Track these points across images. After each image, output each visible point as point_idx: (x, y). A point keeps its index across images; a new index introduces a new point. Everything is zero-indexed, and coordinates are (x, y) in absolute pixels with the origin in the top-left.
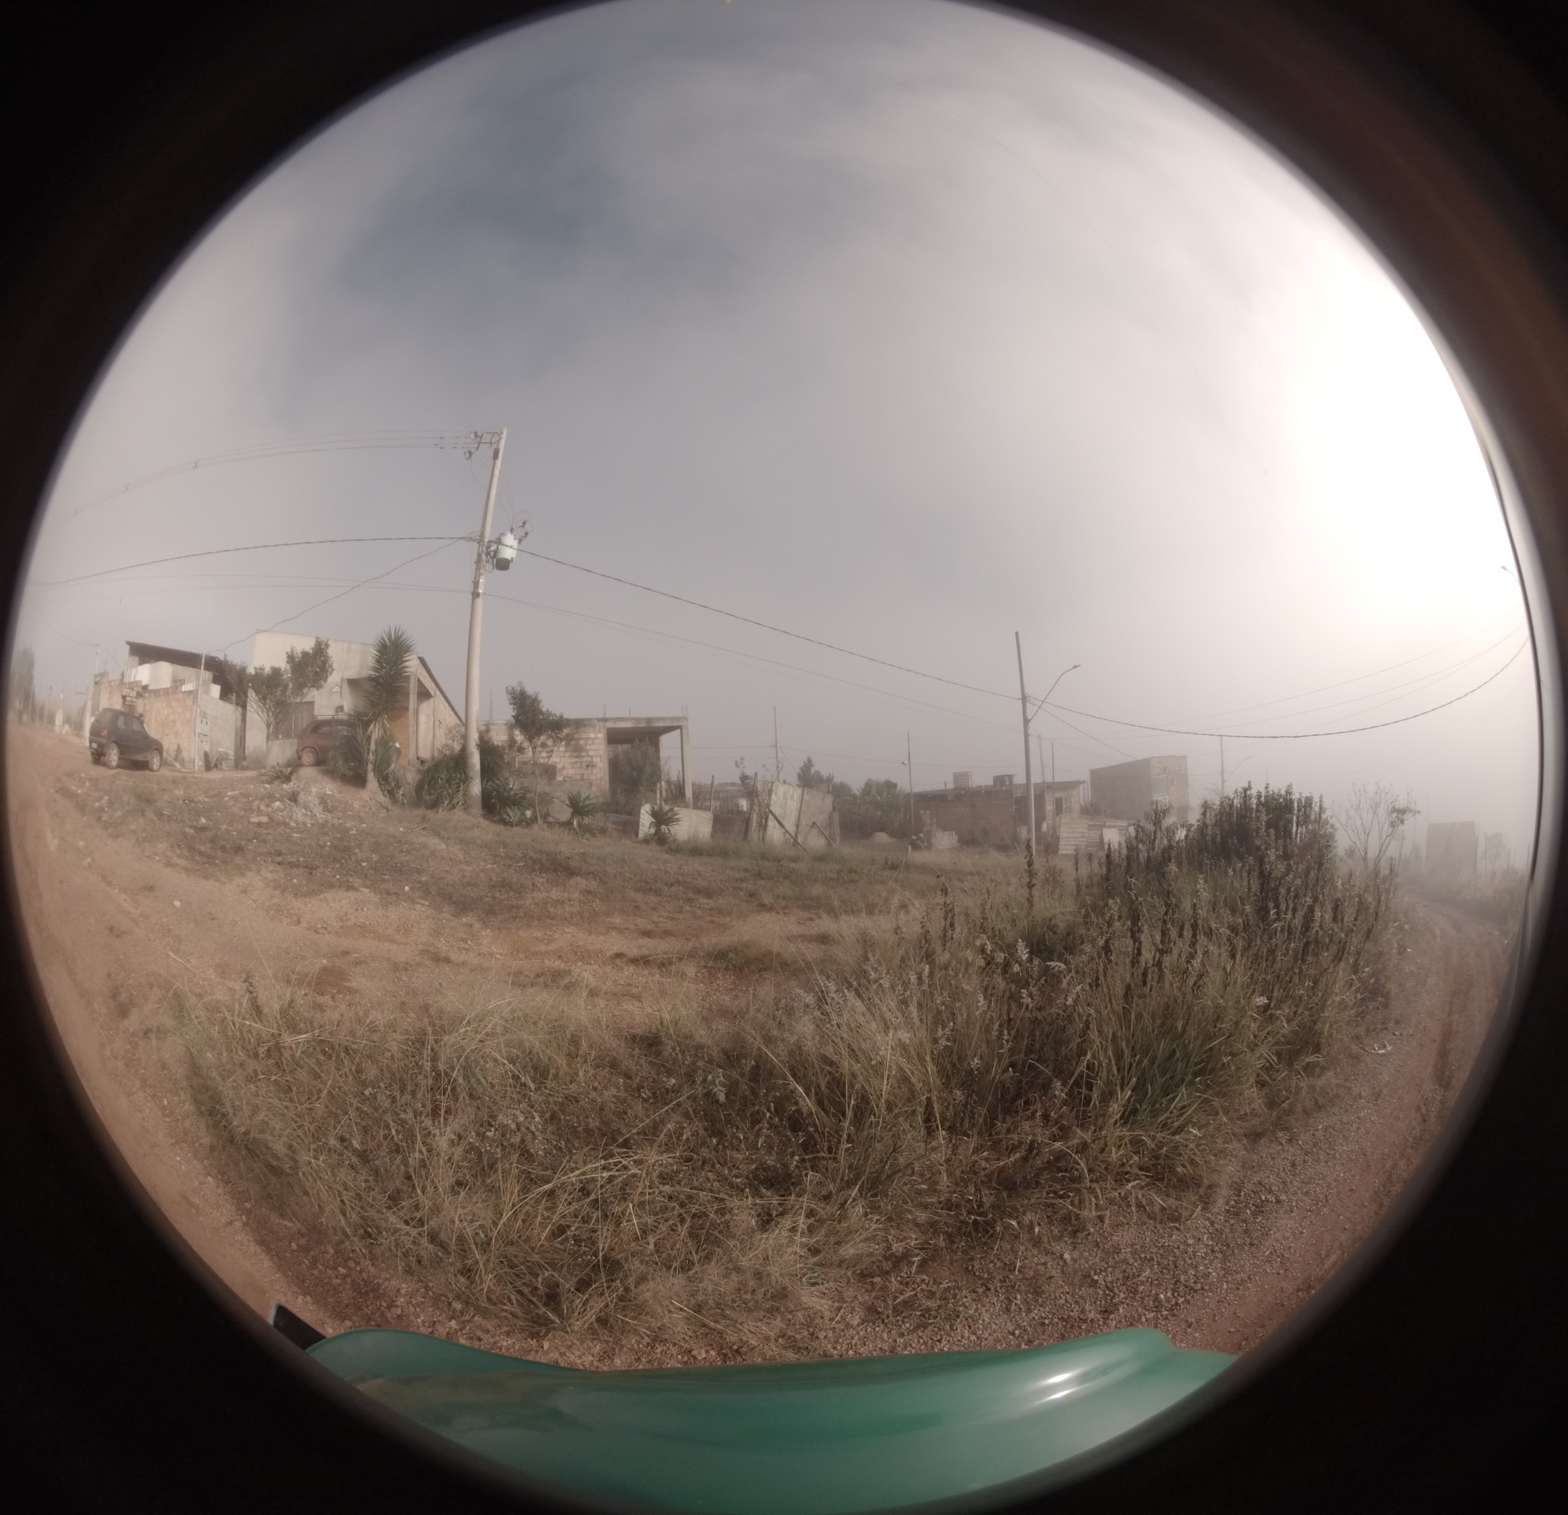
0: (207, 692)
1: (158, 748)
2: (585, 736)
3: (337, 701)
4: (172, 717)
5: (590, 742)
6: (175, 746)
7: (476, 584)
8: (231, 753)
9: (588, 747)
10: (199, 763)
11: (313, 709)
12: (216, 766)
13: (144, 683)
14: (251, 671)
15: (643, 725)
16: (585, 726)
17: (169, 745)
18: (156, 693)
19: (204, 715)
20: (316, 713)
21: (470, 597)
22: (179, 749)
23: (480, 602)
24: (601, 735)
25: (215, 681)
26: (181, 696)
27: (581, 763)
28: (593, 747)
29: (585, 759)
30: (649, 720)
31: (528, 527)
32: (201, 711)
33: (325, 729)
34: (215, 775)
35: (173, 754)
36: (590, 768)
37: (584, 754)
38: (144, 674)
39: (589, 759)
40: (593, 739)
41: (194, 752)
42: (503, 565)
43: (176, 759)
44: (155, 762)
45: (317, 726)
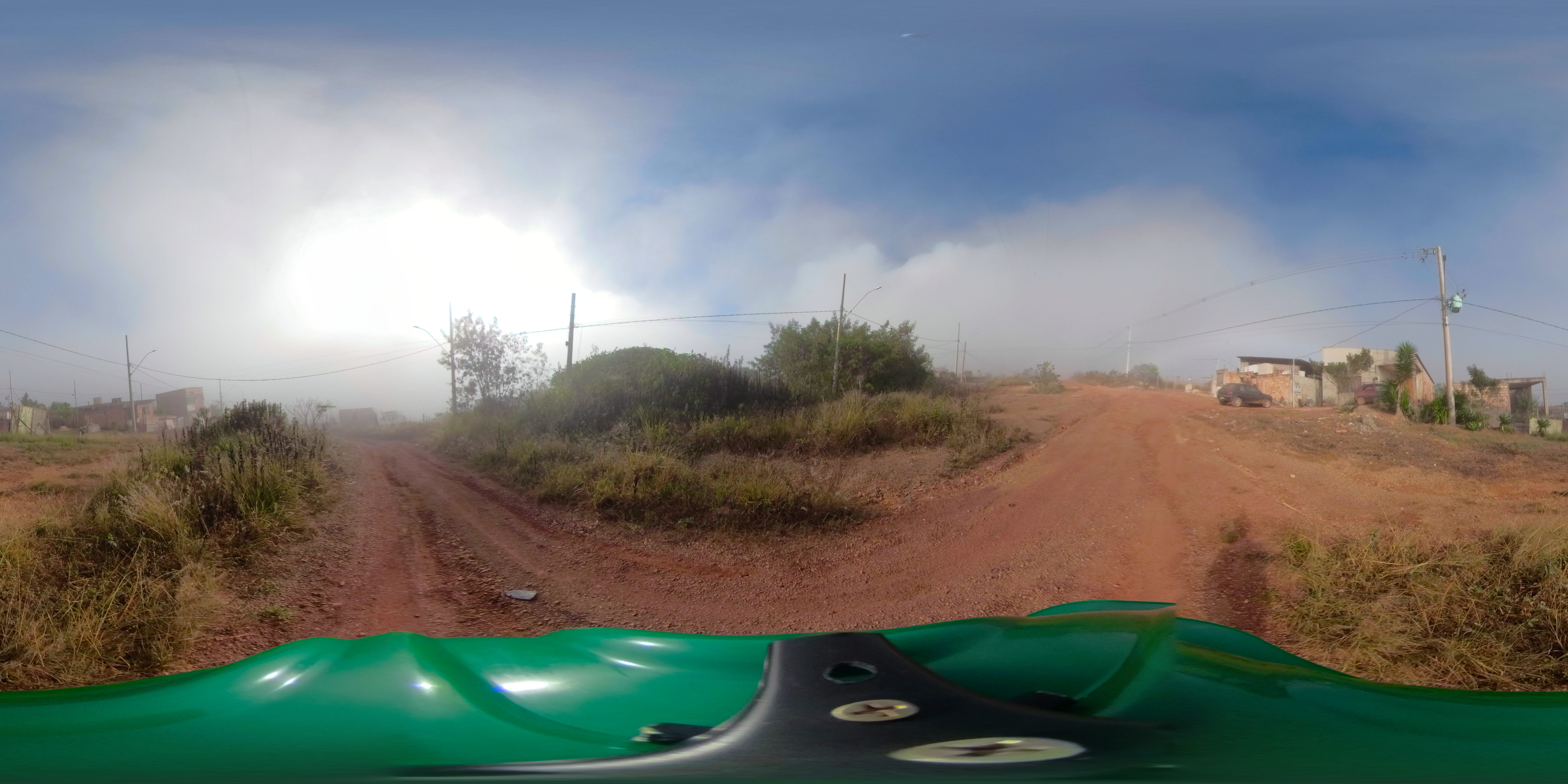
0: (1298, 374)
1: (1269, 398)
2: (1500, 387)
3: (1373, 375)
4: (1277, 385)
6: (1280, 398)
7: (1444, 320)
8: (1314, 399)
9: (1502, 392)
10: (1295, 404)
11: (1361, 380)
12: (1306, 405)
13: (1255, 372)
14: (1326, 364)
15: (1525, 381)
16: (1500, 383)
17: (1276, 397)
18: (1265, 376)
19: (1297, 384)
20: (1363, 381)
21: (1442, 326)
22: (1282, 398)
23: (1447, 328)
24: (1506, 387)
25: (1301, 369)
26: (1282, 377)
27: (1500, 400)
28: (1504, 393)
29: (1501, 398)
30: (1528, 379)
31: (1465, 293)
32: (1295, 383)
33: (1369, 388)
34: (1305, 409)
35: (1278, 400)
37: (1500, 396)
38: (1254, 368)
39: (1503, 398)
40: (1503, 389)
41: (1292, 399)
42: (1456, 310)
43: (1280, 402)
44: (1268, 404)
45: (1365, 387)
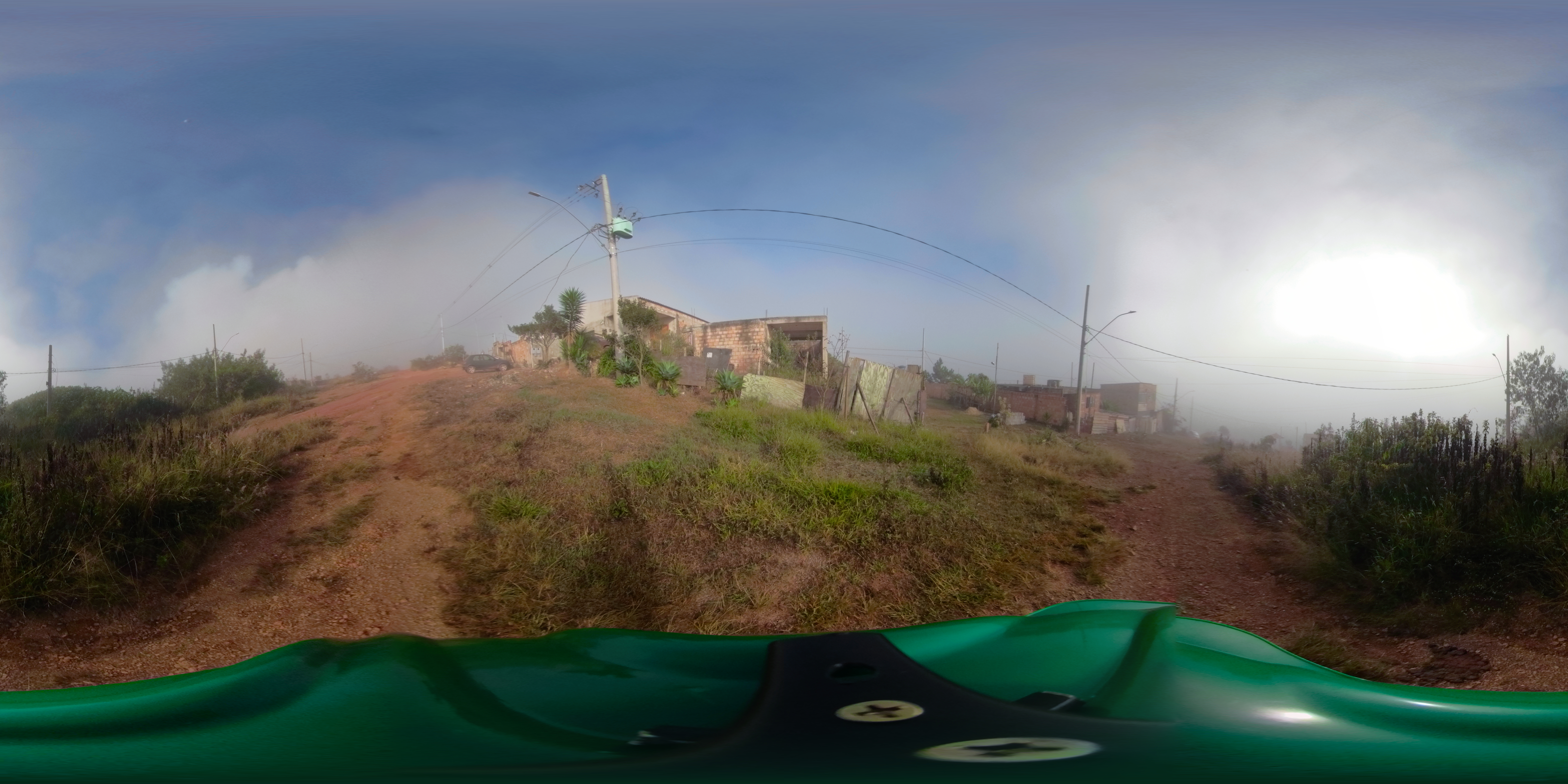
2: (752, 330)
5: (755, 334)
9: (754, 337)
15: (793, 321)
16: (752, 324)
24: (763, 329)
27: (749, 347)
28: (757, 337)
29: (751, 345)
36: (755, 351)
37: (751, 342)
39: (755, 345)
40: (757, 332)
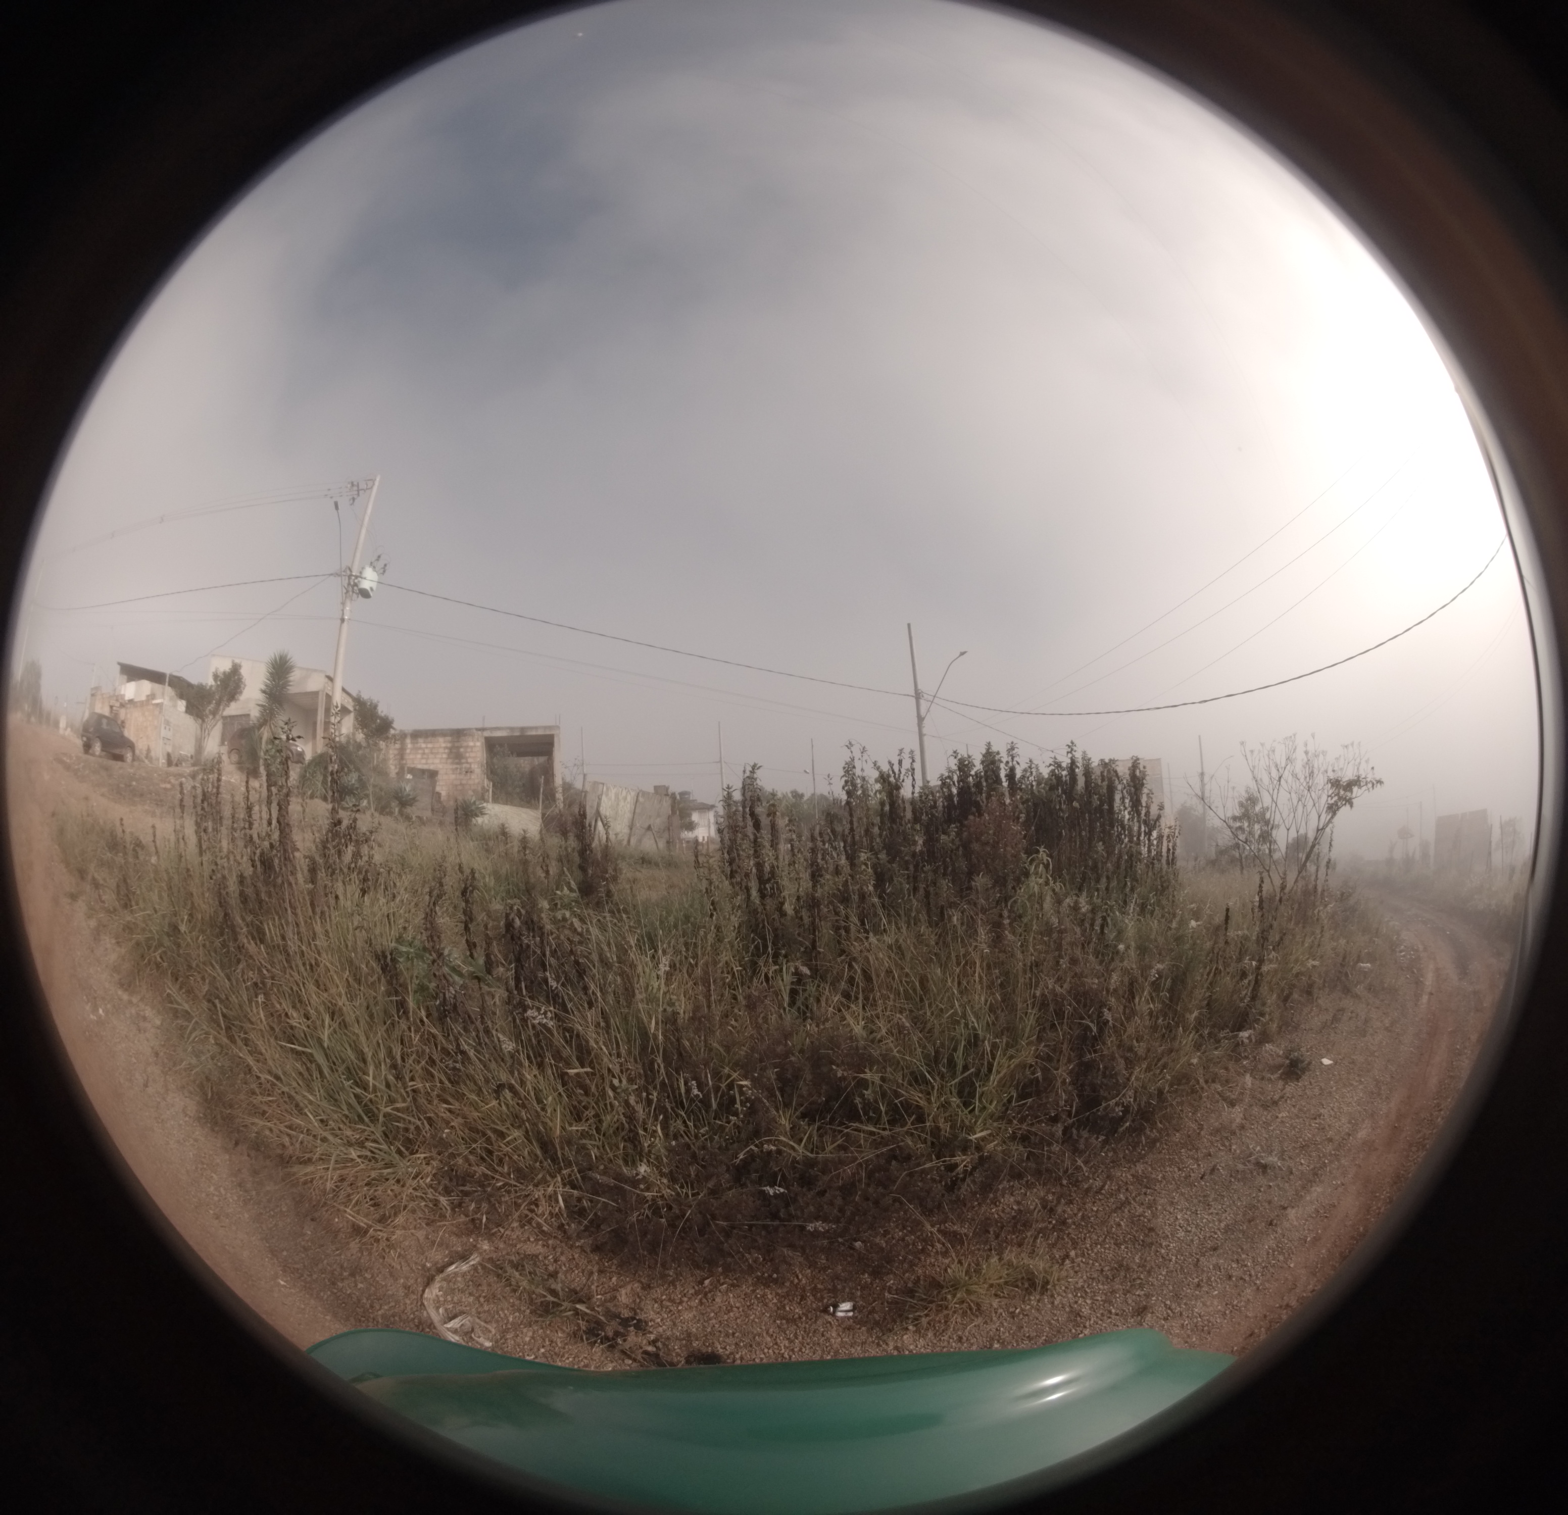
0: (175, 706)
1: (131, 746)
2: (465, 744)
4: (144, 725)
5: (469, 750)
6: (145, 748)
7: (343, 610)
8: (190, 756)
9: (467, 755)
10: (163, 761)
12: (177, 763)
13: (128, 696)
15: (517, 734)
16: (465, 735)
17: (141, 746)
18: (136, 705)
19: (167, 723)
21: (339, 621)
22: (149, 750)
24: (478, 744)
25: (181, 697)
26: (151, 707)
27: (461, 769)
29: (464, 765)
30: (523, 729)
32: (165, 720)
35: (145, 752)
36: (469, 773)
37: (463, 761)
38: (130, 690)
39: (468, 766)
40: (472, 747)
41: (159, 753)
42: (365, 594)
43: (147, 757)
44: (129, 756)
